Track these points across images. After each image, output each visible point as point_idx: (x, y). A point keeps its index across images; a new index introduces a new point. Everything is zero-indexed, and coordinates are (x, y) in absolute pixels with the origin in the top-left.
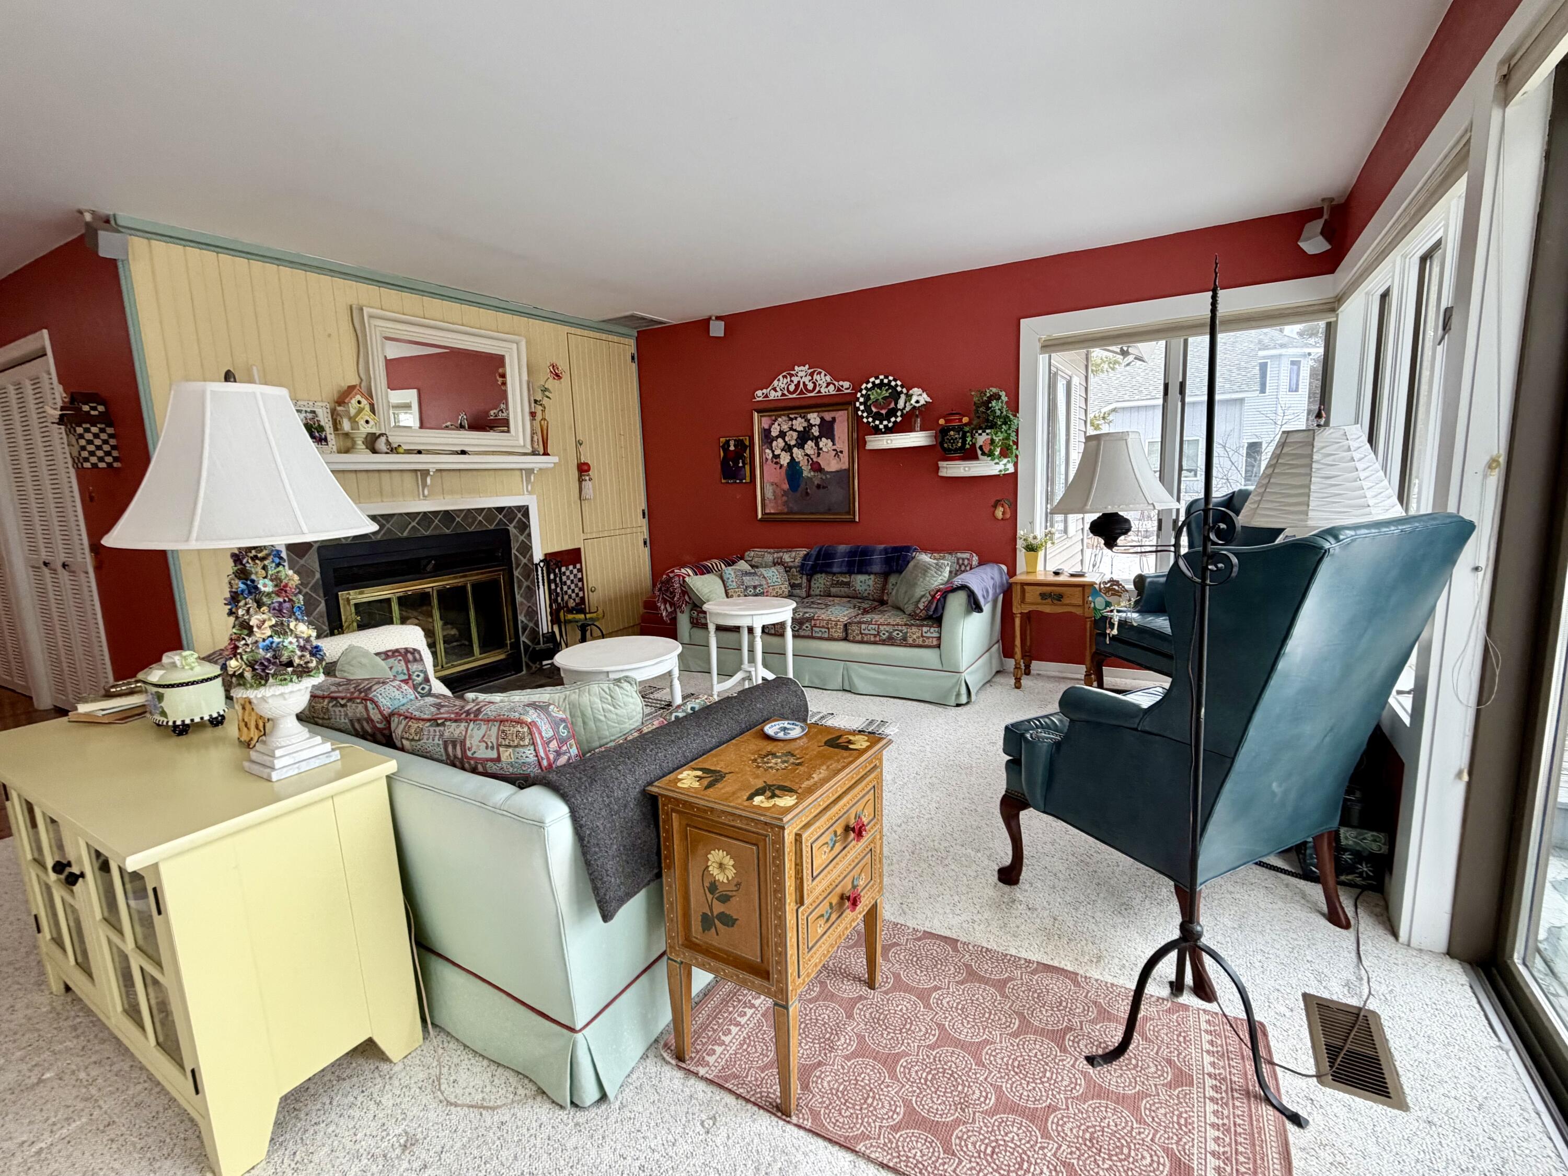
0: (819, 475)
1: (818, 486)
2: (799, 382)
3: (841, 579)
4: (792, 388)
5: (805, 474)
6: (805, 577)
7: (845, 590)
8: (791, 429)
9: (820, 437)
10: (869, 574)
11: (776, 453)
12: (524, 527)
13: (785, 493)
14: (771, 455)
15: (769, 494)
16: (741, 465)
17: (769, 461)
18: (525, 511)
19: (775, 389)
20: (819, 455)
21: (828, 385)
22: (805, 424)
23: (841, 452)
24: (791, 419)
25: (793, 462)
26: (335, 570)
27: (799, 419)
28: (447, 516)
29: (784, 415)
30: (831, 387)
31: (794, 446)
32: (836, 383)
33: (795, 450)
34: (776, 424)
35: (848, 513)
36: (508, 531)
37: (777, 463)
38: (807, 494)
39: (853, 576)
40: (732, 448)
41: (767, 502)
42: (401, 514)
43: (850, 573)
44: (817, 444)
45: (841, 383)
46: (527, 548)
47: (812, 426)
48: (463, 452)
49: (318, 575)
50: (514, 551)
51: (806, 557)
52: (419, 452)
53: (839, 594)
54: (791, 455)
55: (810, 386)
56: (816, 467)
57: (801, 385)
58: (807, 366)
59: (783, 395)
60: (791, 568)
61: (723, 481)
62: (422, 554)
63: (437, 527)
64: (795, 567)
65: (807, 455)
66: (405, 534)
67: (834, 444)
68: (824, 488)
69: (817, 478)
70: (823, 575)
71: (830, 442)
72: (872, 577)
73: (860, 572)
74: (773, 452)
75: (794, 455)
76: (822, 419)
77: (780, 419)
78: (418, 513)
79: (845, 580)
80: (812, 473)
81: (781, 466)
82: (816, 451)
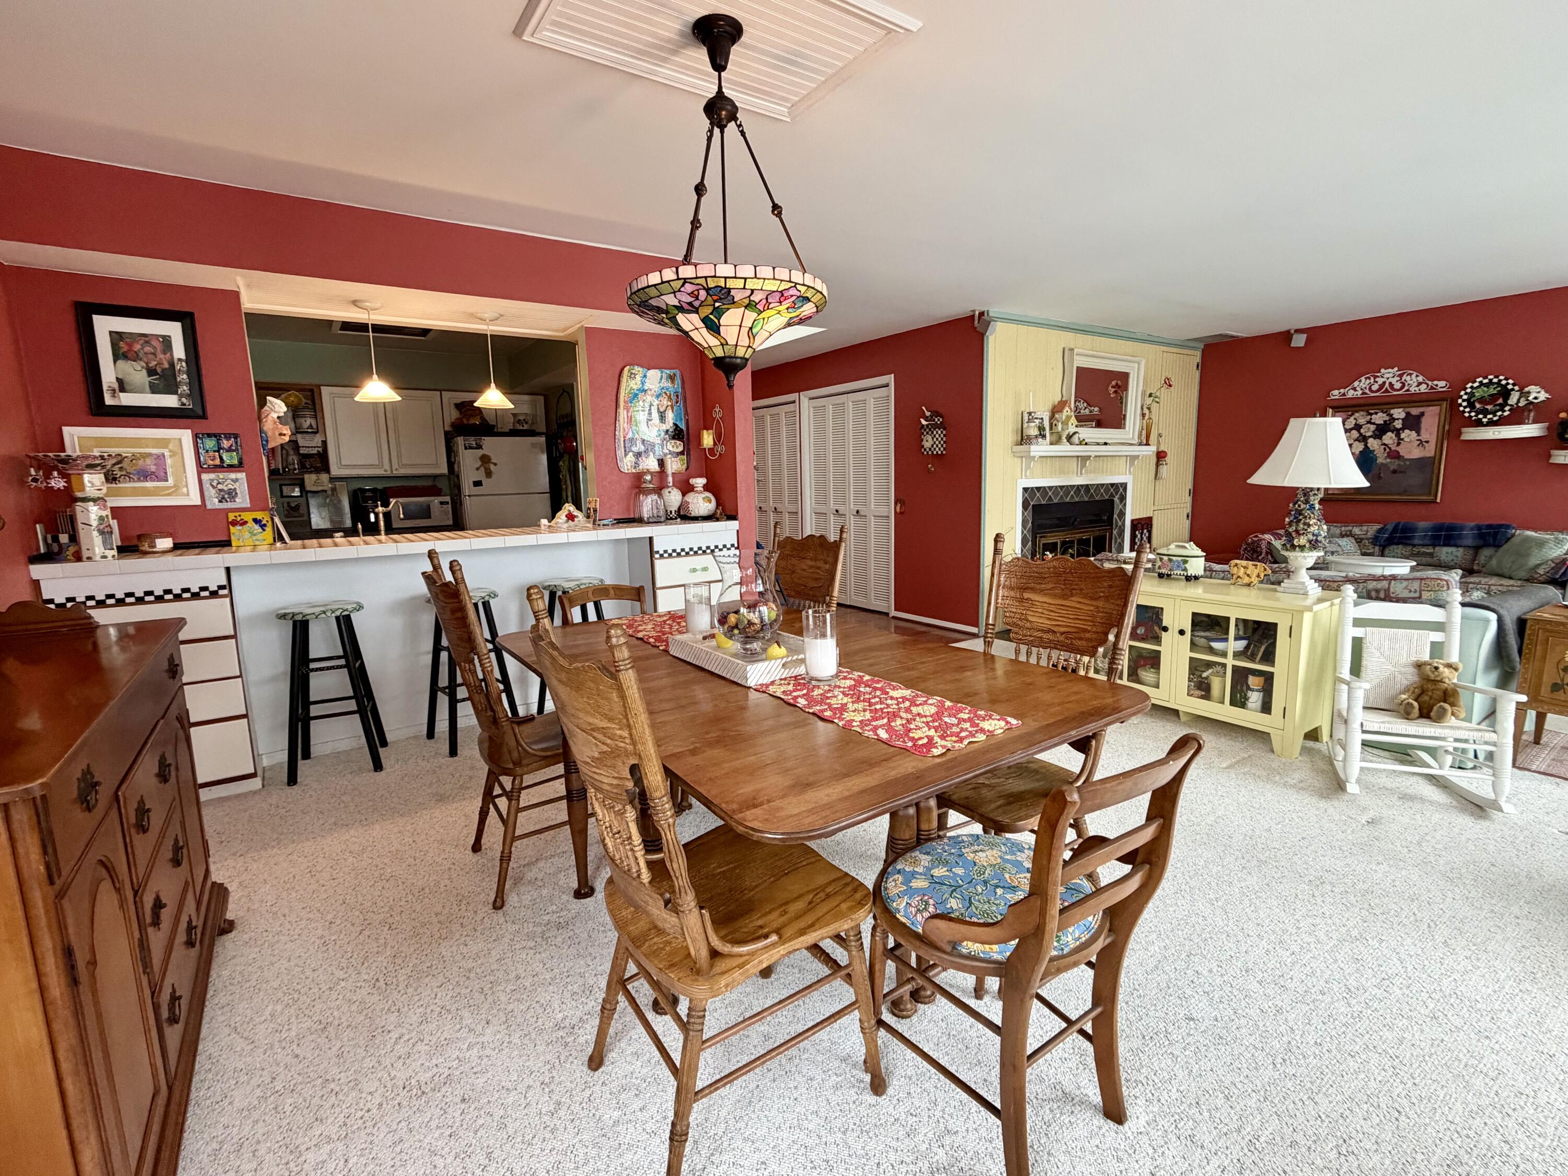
0: (1397, 462)
1: (1394, 472)
2: (1384, 383)
3: (1423, 550)
4: (1375, 387)
5: (1380, 461)
6: (1377, 548)
7: (1426, 560)
8: (1369, 422)
9: (1403, 429)
10: (1457, 547)
12: (1123, 498)
18: (1124, 486)
19: (1355, 389)
20: (1399, 444)
21: (1419, 384)
22: (1387, 418)
23: (1427, 442)
24: (1371, 414)
25: (1366, 451)
27: (1380, 414)
29: (1363, 411)
30: (1423, 387)
31: (1371, 437)
32: (1430, 383)
34: (1352, 418)
35: (1430, 494)
36: (1115, 501)
38: (1380, 478)
42: (1069, 486)
44: (1398, 435)
45: (1435, 382)
46: (1122, 514)
47: (1394, 419)
48: (1106, 444)
50: (1115, 516)
51: (1379, 531)
54: (1366, 445)
55: (1398, 386)
56: (1394, 455)
57: (1387, 385)
58: (1396, 369)
59: (1364, 393)
60: (1362, 539)
63: (1082, 495)
64: (1368, 539)
65: (1385, 444)
67: (1418, 436)
68: (1401, 472)
69: (1394, 464)
70: (1400, 546)
71: (1414, 434)
72: (1461, 550)
73: (1445, 545)
75: (1369, 445)
76: (1408, 414)
77: (1357, 415)
78: (1076, 486)
79: (1427, 551)
80: (1388, 460)
82: (1396, 441)
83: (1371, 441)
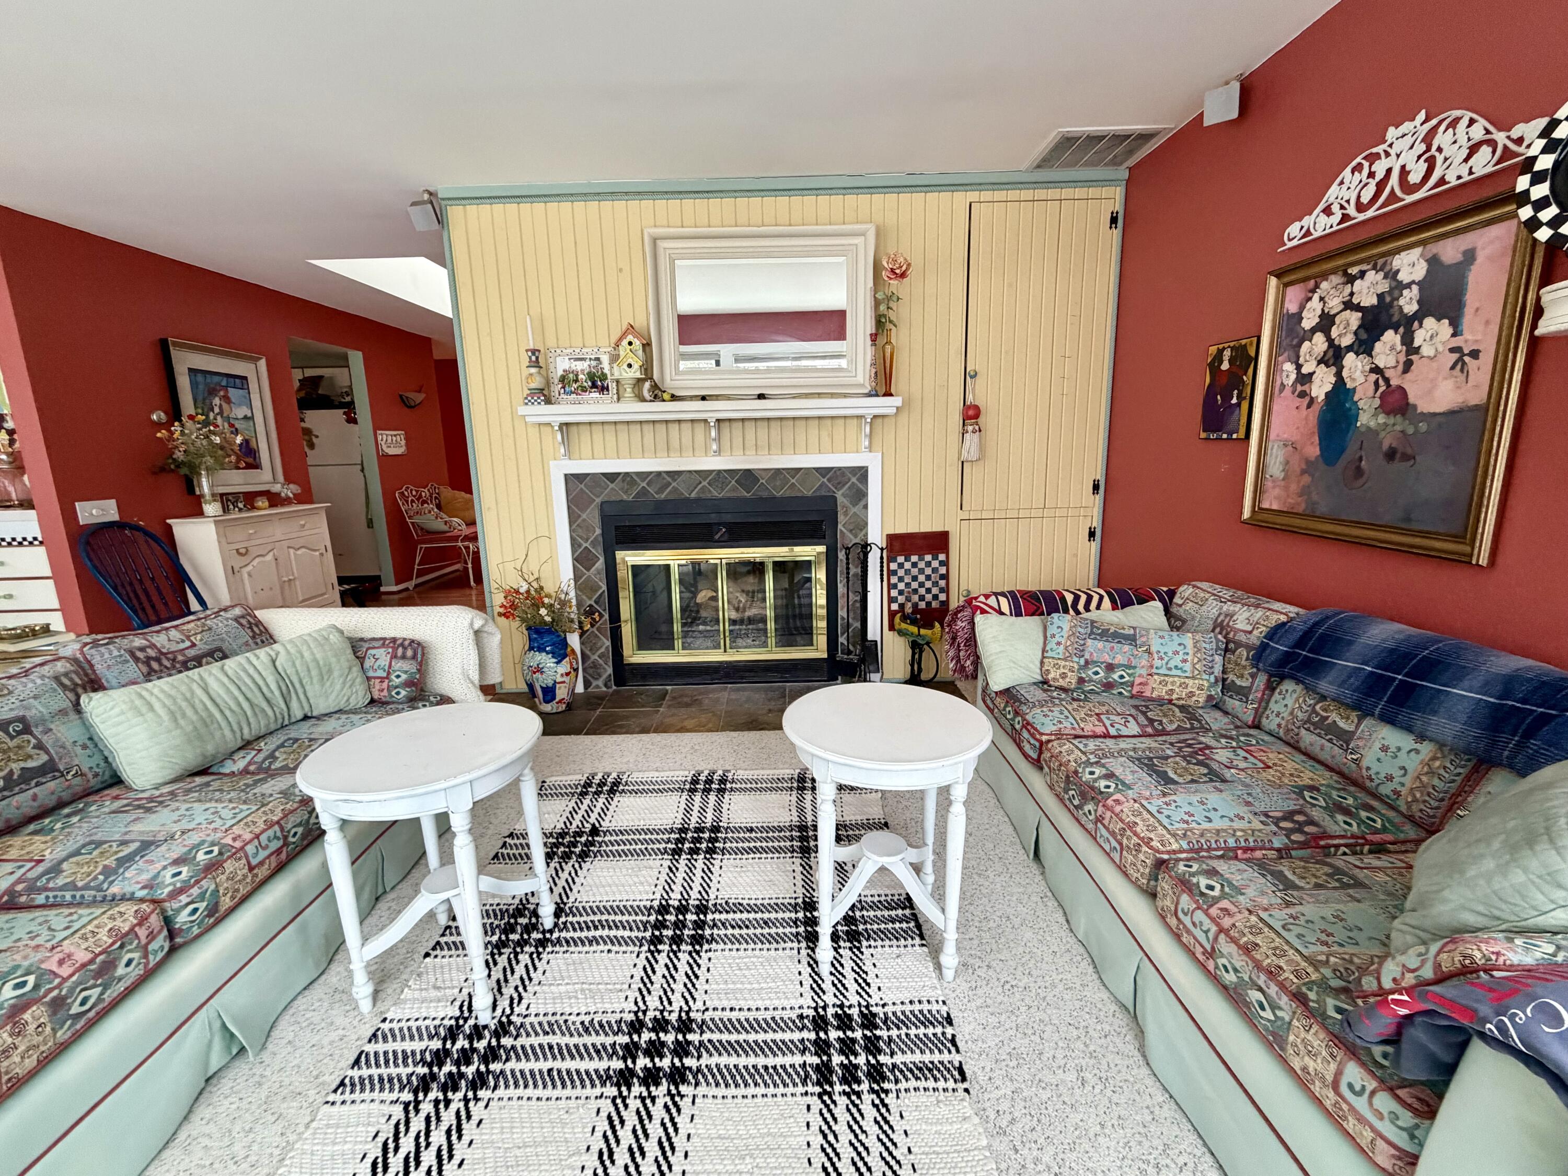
0: (1398, 423)
1: (1391, 455)
2: (1390, 170)
3: (1334, 717)
5: (1360, 421)
6: (1262, 679)
7: (1330, 751)
8: (1349, 305)
9: (1419, 317)
10: (1421, 737)
11: (1305, 370)
12: (860, 496)
13: (1309, 467)
14: (1293, 376)
15: (1275, 468)
16: (1234, 401)
17: (1288, 391)
18: (862, 473)
19: (1328, 211)
20: (1407, 366)
21: (1473, 152)
22: (1384, 287)
23: (1475, 354)
24: (1351, 280)
25: (1340, 392)
26: (617, 528)
27: (1371, 276)
28: (748, 477)
29: (1334, 272)
30: (1481, 157)
31: (1349, 348)
32: (1502, 136)
33: (1350, 359)
34: (1316, 297)
35: (1459, 537)
36: (835, 498)
37: (1303, 395)
38: (1359, 472)
39: (1368, 722)
40: (1225, 366)
41: (1269, 484)
42: (690, 472)
43: (1362, 709)
44: (1408, 340)
46: (862, 525)
47: (1401, 287)
48: (761, 397)
49: (598, 531)
50: (840, 526)
51: (1276, 632)
52: (704, 398)
53: (1316, 750)
54: (1339, 375)
55: (1418, 173)
56: (1395, 402)
57: (1393, 178)
58: (1422, 116)
59: (1345, 218)
60: (1239, 644)
61: (1203, 435)
62: (713, 518)
63: (734, 489)
64: (1248, 647)
65: (1376, 370)
66: (693, 495)
67: (1454, 335)
68: (1406, 457)
69: (1393, 432)
70: (1299, 688)
71: (1445, 328)
72: (1427, 749)
73: (1388, 719)
74: (1299, 367)
75: (1345, 374)
76: (1434, 262)
77: (1324, 285)
78: (711, 472)
79: (1342, 724)
80: (1382, 419)
81: (1312, 401)
82: (1402, 358)
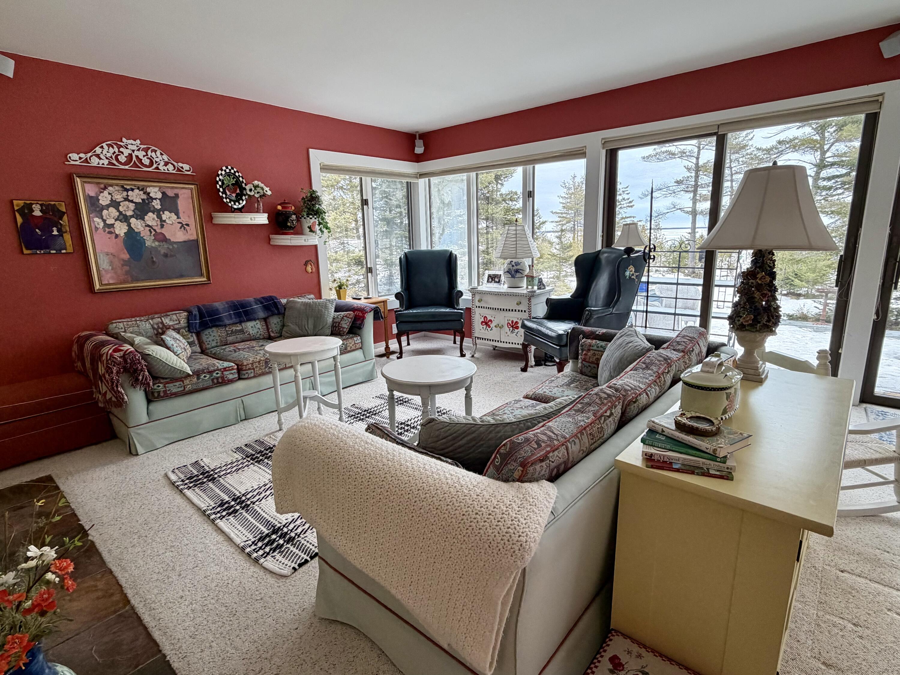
0: (165, 245)
1: (166, 255)
2: (130, 155)
3: (234, 328)
4: (122, 159)
5: (148, 244)
6: (194, 335)
7: (240, 336)
8: (126, 199)
9: (163, 209)
11: (108, 222)
13: (125, 263)
14: (102, 224)
15: (105, 264)
16: (55, 233)
17: (101, 231)
19: (98, 156)
20: (162, 226)
21: (166, 164)
22: (144, 197)
23: (188, 225)
24: (127, 190)
25: (131, 233)
27: (136, 191)
29: (117, 185)
30: (170, 167)
31: (132, 216)
32: (175, 164)
34: (106, 192)
35: (202, 277)
37: (110, 233)
38: (153, 262)
40: (37, 213)
41: (103, 272)
43: (241, 322)
44: (159, 217)
45: (180, 165)
47: (152, 199)
51: (188, 318)
53: (235, 340)
54: (129, 225)
55: (146, 161)
56: (161, 238)
57: (134, 158)
60: (181, 330)
61: (26, 252)
65: (148, 226)
67: (178, 218)
69: (163, 248)
71: (174, 216)
74: (104, 221)
75: (132, 226)
76: (164, 193)
77: (109, 188)
80: (157, 243)
81: (117, 236)
82: (159, 223)
83: (133, 221)
